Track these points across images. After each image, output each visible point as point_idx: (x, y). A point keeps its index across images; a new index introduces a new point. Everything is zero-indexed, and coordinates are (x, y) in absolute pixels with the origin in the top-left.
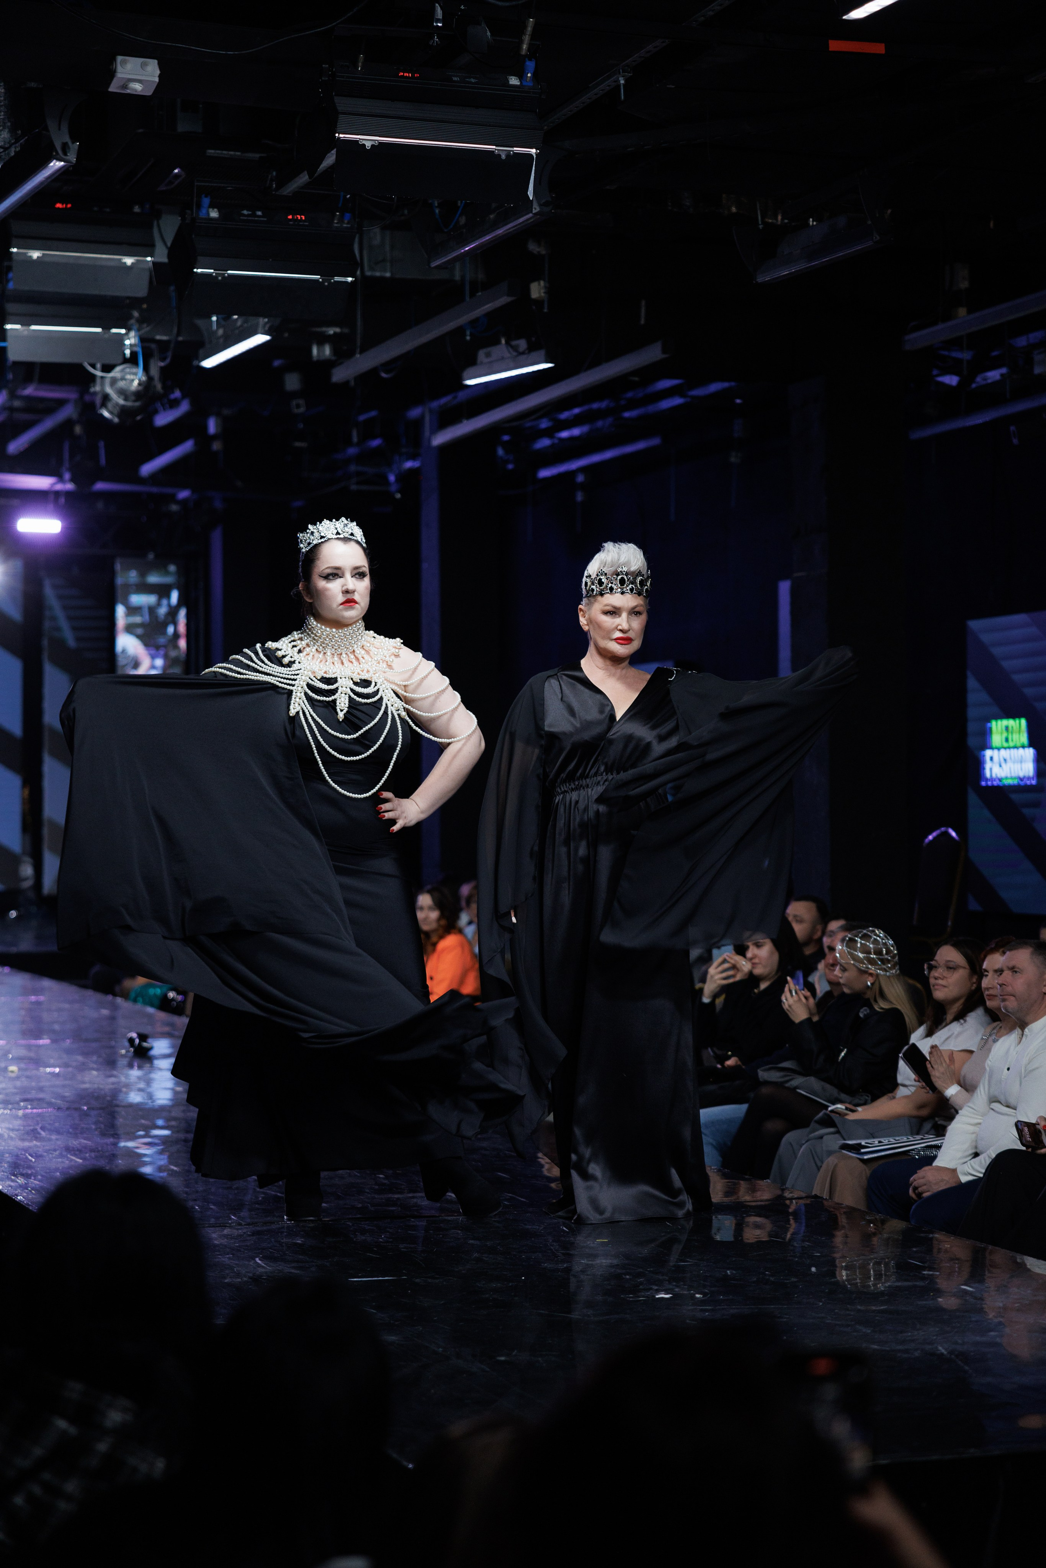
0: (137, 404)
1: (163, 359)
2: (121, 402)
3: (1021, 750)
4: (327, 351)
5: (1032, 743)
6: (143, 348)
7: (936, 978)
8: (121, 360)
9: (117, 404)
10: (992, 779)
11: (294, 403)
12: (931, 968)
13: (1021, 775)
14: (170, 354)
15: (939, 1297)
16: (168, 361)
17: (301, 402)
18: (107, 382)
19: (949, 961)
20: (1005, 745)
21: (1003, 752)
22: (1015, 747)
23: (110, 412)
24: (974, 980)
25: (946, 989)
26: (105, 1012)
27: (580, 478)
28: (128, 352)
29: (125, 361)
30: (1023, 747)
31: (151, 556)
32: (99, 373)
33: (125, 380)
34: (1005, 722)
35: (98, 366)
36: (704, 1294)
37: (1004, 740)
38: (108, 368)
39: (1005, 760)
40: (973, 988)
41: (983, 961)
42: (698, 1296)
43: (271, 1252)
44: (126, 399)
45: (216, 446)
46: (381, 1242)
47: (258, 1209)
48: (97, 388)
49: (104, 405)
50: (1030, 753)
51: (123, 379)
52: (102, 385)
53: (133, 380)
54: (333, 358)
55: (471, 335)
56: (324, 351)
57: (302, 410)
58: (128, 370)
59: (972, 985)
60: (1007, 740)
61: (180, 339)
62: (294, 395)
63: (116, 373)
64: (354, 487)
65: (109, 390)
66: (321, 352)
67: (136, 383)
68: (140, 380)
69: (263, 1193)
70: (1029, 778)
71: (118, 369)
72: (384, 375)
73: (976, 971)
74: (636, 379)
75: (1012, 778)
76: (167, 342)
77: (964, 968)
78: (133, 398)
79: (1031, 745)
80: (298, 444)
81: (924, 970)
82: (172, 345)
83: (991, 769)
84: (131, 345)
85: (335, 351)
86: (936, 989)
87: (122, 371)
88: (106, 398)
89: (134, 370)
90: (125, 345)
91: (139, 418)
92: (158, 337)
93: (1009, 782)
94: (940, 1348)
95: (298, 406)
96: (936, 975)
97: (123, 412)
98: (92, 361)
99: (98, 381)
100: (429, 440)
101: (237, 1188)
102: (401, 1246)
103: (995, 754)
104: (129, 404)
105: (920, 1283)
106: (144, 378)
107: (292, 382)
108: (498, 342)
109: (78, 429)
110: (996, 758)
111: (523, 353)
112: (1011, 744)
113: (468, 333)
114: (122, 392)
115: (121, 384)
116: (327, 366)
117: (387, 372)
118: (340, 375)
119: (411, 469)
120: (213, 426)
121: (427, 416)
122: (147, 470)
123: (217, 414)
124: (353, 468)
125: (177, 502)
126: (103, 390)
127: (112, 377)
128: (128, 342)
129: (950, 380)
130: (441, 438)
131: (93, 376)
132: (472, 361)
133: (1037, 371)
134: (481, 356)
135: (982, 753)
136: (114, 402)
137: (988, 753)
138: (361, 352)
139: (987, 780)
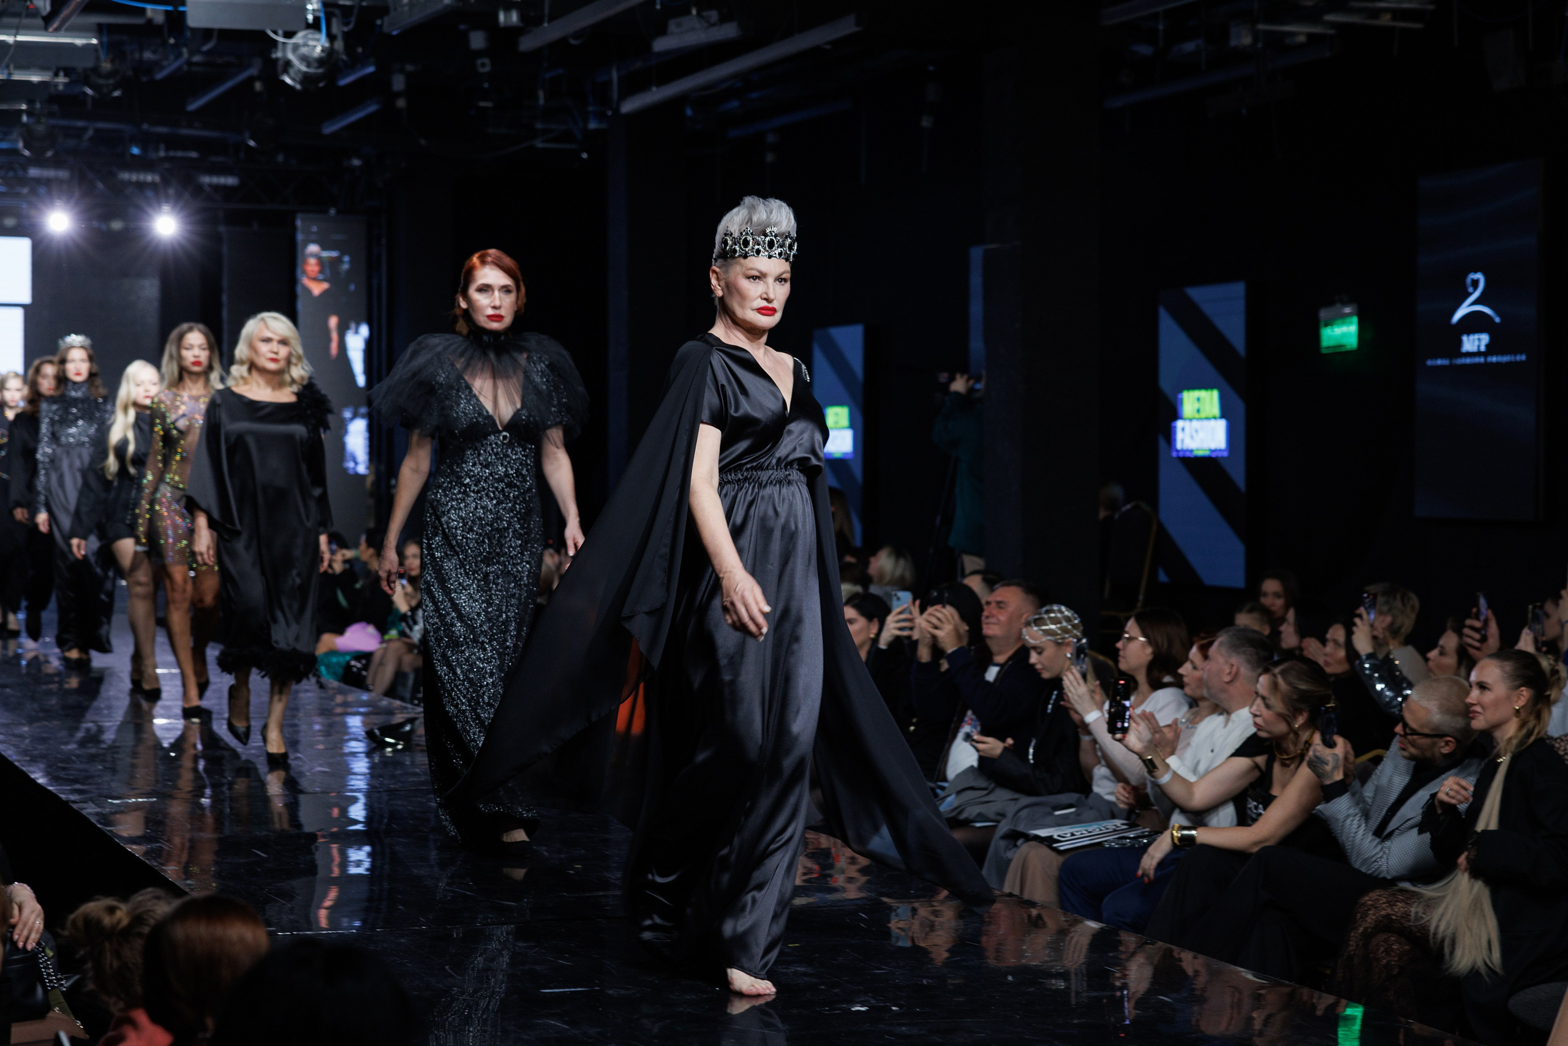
0: (320, 71)
1: (347, 24)
2: (304, 68)
3: (1213, 422)
4: (514, 17)
5: (1223, 415)
6: (326, 13)
8: (303, 25)
9: (299, 71)
10: (1182, 450)
11: (479, 62)
13: (1213, 446)
14: (353, 19)
16: (351, 26)
17: (487, 61)
18: (289, 48)
20: (1197, 416)
21: (1195, 424)
22: (1207, 418)
23: (293, 79)
27: (771, 138)
28: (310, 17)
29: (308, 26)
30: (1215, 418)
31: (333, 211)
32: (280, 39)
33: (308, 46)
34: (1196, 393)
35: (280, 32)
36: (901, 1006)
37: (1195, 411)
38: (289, 35)
39: (1197, 431)
42: (894, 1008)
44: (308, 66)
45: (401, 103)
46: (573, 948)
47: (447, 909)
48: (279, 54)
49: (285, 71)
50: (1221, 426)
51: (306, 45)
52: (284, 50)
53: (315, 46)
54: (521, 25)
55: (661, 4)
56: (511, 17)
57: (487, 69)
58: (310, 36)
60: (1198, 411)
62: (479, 54)
63: (298, 38)
64: (540, 146)
65: (291, 56)
66: (508, 18)
67: (319, 49)
68: (323, 46)
70: (1220, 450)
71: (301, 34)
72: (573, 43)
74: (830, 48)
75: (1202, 450)
76: (351, 6)
78: (316, 64)
79: (1223, 416)
80: (482, 104)
82: (356, 11)
83: (1183, 441)
84: (313, 10)
85: (522, 17)
87: (305, 37)
88: (288, 64)
89: (317, 36)
90: (307, 9)
91: (321, 85)
92: (341, 3)
93: (1200, 453)
95: (483, 65)
97: (306, 79)
98: (274, 28)
99: (280, 46)
100: (618, 106)
102: (593, 952)
103: (1186, 425)
104: (311, 70)
106: (327, 46)
107: (477, 40)
108: (689, 13)
109: (258, 86)
110: (1187, 430)
111: (714, 25)
112: (1203, 415)
113: (659, 2)
114: (305, 59)
115: (304, 50)
116: (513, 33)
117: (576, 42)
118: (527, 44)
119: (596, 131)
120: (398, 83)
121: (615, 75)
122: (329, 129)
123: (402, 71)
124: (539, 126)
125: (359, 157)
126: (285, 56)
127: (294, 44)
128: (310, 7)
129: (1145, 50)
130: (628, 106)
131: (275, 42)
132: (663, 31)
133: (1233, 43)
134: (672, 26)
135: (1173, 425)
136: (296, 68)
137: (1180, 424)
138: (550, 20)
139: (1178, 451)
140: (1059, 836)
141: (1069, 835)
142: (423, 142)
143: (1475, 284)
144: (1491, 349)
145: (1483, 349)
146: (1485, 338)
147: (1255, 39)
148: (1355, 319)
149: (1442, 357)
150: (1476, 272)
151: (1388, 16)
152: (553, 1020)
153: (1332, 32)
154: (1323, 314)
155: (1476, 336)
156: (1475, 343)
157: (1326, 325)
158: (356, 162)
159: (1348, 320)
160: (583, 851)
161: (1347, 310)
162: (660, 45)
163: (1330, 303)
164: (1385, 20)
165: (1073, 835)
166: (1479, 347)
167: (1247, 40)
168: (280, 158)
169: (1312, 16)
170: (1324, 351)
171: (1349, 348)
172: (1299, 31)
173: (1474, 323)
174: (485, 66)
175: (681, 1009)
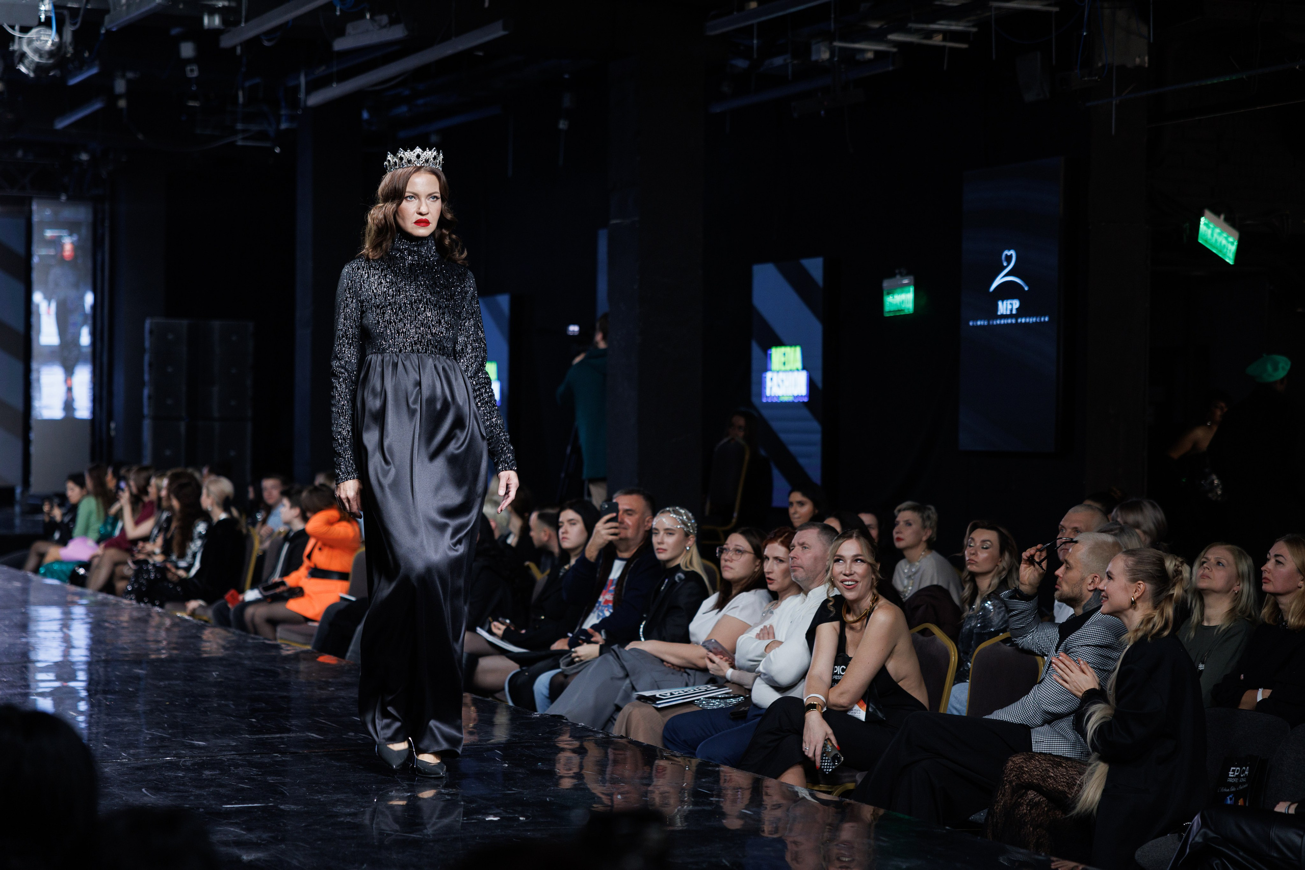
0: (51, 61)
1: (75, 24)
2: (36, 59)
3: (796, 373)
4: (217, 20)
6: (56, 14)
7: (726, 561)
8: (36, 23)
9: (33, 61)
10: (771, 396)
11: (188, 68)
12: (721, 552)
13: (796, 394)
14: (80, 20)
15: (724, 819)
16: (78, 26)
17: (195, 67)
18: (24, 42)
19: (738, 545)
20: (783, 368)
21: (781, 374)
22: (791, 370)
23: (28, 68)
24: (757, 563)
25: (732, 571)
26: (17, 584)
27: (434, 138)
28: (43, 17)
29: (40, 24)
30: (798, 370)
31: (63, 197)
32: (17, 34)
33: (41, 40)
34: (783, 349)
35: (17, 28)
36: (527, 817)
37: (782, 364)
38: (25, 30)
39: (782, 381)
40: (756, 570)
41: (765, 547)
42: (521, 818)
43: (156, 784)
44: (41, 56)
45: (122, 103)
46: (252, 775)
47: (145, 747)
48: (16, 47)
49: (21, 61)
50: (802, 377)
51: (38, 39)
52: (20, 44)
53: (47, 41)
54: (222, 27)
55: (341, 10)
56: (214, 21)
57: (195, 74)
58: (43, 32)
59: (755, 568)
60: (784, 364)
61: (89, 7)
62: (188, 61)
63: (33, 34)
64: (240, 143)
65: (25, 49)
66: (211, 21)
67: (49, 43)
68: (53, 41)
69: (150, 734)
70: (802, 397)
71: (34, 31)
72: (266, 43)
73: (759, 555)
74: (481, 54)
75: (787, 396)
76: (78, 9)
77: (750, 553)
78: (47, 56)
79: (804, 368)
80: (191, 103)
81: (716, 553)
82: (82, 12)
83: (771, 389)
84: (45, 11)
85: (224, 21)
86: (726, 570)
87: (38, 32)
88: (23, 55)
89: (48, 32)
90: (40, 10)
91: (51, 73)
92: (69, 5)
93: (785, 399)
94: (724, 861)
95: (192, 71)
96: (727, 557)
97: (38, 68)
98: (11, 23)
99: (17, 40)
100: (305, 101)
101: (128, 731)
102: (269, 778)
103: (775, 375)
104: (43, 61)
105: (708, 808)
106: (57, 40)
107: (187, 49)
108: (364, 17)
109: (1, 86)
110: (775, 379)
111: (385, 27)
112: (788, 367)
113: (338, 8)
114: (37, 51)
115: (37, 44)
116: (215, 33)
117: (269, 40)
118: (226, 42)
119: (287, 130)
120: (120, 86)
121: (303, 80)
122: (61, 124)
123: (123, 76)
124: (239, 126)
125: (86, 151)
126: (20, 49)
127: (28, 38)
128: (43, 8)
129: (741, 64)
130: (314, 100)
131: (13, 37)
132: (341, 33)
133: (814, 58)
134: (350, 28)
135: (764, 375)
136: (30, 59)
137: (769, 375)
138: (246, 21)
139: (767, 397)
140: (660, 695)
141: (669, 694)
142: (140, 137)
143: (1009, 259)
144: (1021, 312)
145: (1014, 312)
146: (1016, 304)
147: (832, 55)
148: (912, 289)
149: (981, 319)
150: (1009, 250)
151: (940, 37)
152: (232, 827)
153: (895, 50)
154: (886, 284)
155: (1009, 302)
156: (1007, 307)
157: (888, 294)
158: (84, 157)
159: (906, 289)
160: (264, 705)
161: (906, 281)
162: (340, 45)
163: (892, 275)
164: (937, 40)
165: (672, 694)
166: (1011, 310)
167: (825, 55)
168: (20, 154)
169: (878, 36)
170: (887, 315)
171: (907, 312)
172: (868, 48)
173: (1007, 291)
174: (193, 72)
175: (342, 819)
